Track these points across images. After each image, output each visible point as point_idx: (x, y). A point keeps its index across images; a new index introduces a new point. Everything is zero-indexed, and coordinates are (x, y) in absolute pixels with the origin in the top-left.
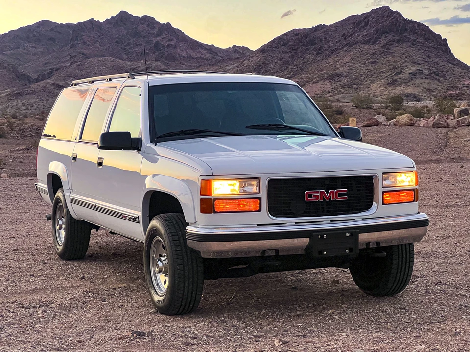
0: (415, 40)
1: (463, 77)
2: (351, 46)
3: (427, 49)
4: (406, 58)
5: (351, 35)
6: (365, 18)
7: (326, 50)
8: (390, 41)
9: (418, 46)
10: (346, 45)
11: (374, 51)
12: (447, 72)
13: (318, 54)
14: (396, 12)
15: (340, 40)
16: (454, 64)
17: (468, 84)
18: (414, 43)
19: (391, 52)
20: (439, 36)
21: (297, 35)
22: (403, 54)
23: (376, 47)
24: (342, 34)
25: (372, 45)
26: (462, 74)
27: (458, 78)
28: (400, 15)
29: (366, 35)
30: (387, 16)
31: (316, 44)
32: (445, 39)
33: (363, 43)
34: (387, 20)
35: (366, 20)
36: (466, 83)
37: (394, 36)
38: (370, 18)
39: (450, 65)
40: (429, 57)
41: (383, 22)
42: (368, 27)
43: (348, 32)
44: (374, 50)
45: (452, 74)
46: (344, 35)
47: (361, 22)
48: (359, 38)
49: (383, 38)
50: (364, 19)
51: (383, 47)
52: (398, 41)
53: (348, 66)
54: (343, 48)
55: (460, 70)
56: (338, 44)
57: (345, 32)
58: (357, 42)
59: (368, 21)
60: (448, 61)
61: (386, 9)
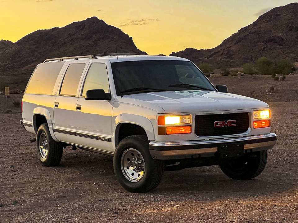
0: (113, 38)
2: (74, 41)
3: (120, 43)
4: (108, 48)
5: (74, 34)
7: (58, 43)
8: (98, 38)
9: (115, 41)
10: (71, 41)
13: (53, 46)
14: (102, 20)
15: (67, 37)
18: (113, 39)
19: (99, 45)
20: (127, 35)
21: (41, 33)
22: (106, 46)
23: (90, 42)
25: (87, 40)
28: (104, 22)
29: (83, 34)
30: (96, 23)
31: (52, 39)
32: (131, 38)
33: (81, 40)
34: (95, 25)
35: (83, 25)
37: (100, 35)
38: (86, 24)
40: (121, 48)
41: (94, 26)
42: (85, 29)
43: (72, 32)
44: (88, 43)
46: (70, 34)
47: (80, 26)
48: (79, 36)
49: (94, 36)
50: (82, 24)
51: (94, 42)
52: (103, 38)
53: (73, 54)
54: (69, 42)
56: (66, 40)
57: (71, 32)
58: (78, 39)
59: (84, 26)
60: (133, 50)
61: (95, 18)
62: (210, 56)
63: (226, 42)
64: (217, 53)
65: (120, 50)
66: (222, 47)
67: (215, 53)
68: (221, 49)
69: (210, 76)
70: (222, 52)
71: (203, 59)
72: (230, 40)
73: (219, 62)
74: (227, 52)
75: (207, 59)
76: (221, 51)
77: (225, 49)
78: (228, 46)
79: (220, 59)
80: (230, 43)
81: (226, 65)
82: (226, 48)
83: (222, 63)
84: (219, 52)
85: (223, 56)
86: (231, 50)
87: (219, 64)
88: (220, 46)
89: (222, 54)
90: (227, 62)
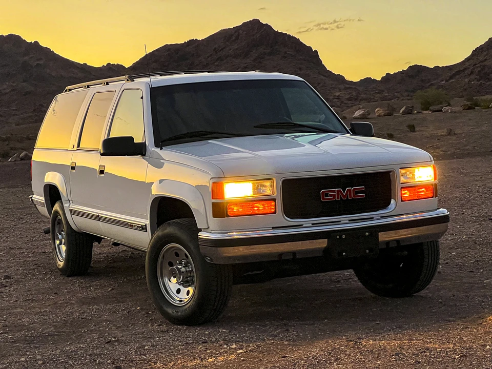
0: (286, 53)
1: (334, 88)
2: (222, 60)
3: (298, 62)
4: (278, 71)
5: (222, 49)
6: (235, 32)
7: (197, 65)
8: (262, 54)
9: (289, 59)
10: (217, 60)
11: (245, 65)
12: (319, 84)
14: (267, 24)
15: (211, 55)
16: (325, 76)
17: (339, 96)
18: (286, 55)
19: (263, 65)
20: (310, 48)
21: (169, 50)
22: (275, 67)
23: (248, 61)
24: (214, 48)
25: (244, 58)
26: (333, 86)
27: (329, 90)
28: (270, 27)
29: (237, 49)
30: (257, 29)
31: (187, 59)
32: (316, 51)
33: (234, 58)
34: (257, 33)
35: (237, 34)
36: (337, 94)
37: (265, 49)
38: (241, 32)
39: (322, 77)
40: (300, 69)
41: (253, 35)
42: (239, 41)
43: (219, 47)
45: (323, 86)
46: (215, 48)
47: (232, 35)
48: (230, 51)
49: (254, 51)
51: (254, 61)
52: (270, 54)
54: (214, 63)
55: (332, 82)
56: (209, 59)
57: (216, 46)
58: (228, 56)
59: (239, 35)
60: (319, 73)
61: (256, 22)
62: (451, 78)
63: (477, 52)
64: (461, 71)
65: (298, 73)
66: (471, 61)
67: (458, 73)
68: (469, 65)
69: (442, 111)
70: (470, 70)
71: (439, 83)
72: (484, 49)
73: (465, 88)
74: (479, 69)
75: (446, 82)
76: (469, 68)
77: (476, 64)
78: (481, 59)
79: (467, 82)
80: (485, 53)
81: (478, 92)
82: (478, 62)
83: (471, 88)
84: (465, 69)
85: (473, 77)
86: (486, 65)
87: (466, 89)
88: (468, 59)
89: (472, 73)
90: (480, 85)
